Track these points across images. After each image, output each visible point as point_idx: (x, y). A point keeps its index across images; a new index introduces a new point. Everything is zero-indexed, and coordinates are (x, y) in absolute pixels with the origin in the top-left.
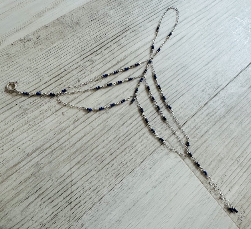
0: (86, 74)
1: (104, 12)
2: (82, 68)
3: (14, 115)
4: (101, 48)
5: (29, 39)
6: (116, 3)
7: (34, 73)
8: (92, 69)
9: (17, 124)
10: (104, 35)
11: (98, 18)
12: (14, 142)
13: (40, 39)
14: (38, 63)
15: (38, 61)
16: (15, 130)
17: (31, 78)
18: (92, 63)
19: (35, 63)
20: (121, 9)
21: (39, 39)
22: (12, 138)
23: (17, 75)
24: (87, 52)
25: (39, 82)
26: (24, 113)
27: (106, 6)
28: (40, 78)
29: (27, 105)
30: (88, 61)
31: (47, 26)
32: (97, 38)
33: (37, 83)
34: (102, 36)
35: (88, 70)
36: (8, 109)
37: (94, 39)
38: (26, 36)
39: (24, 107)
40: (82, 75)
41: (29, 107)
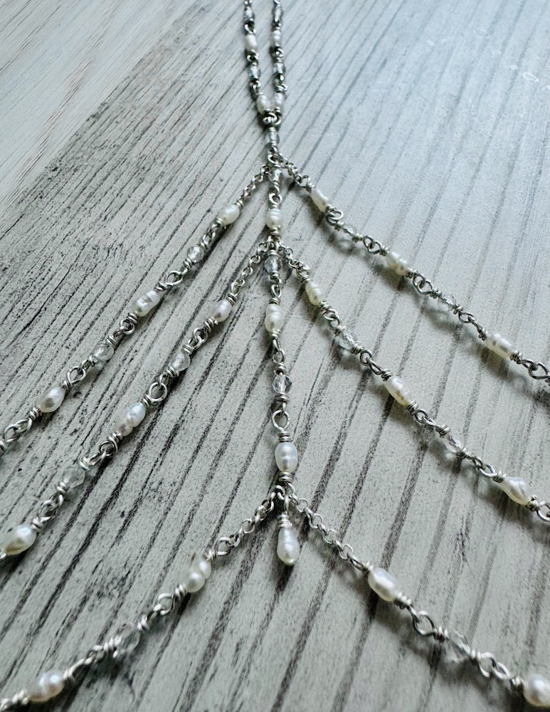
10: (122, 370)
32: (90, 410)
34: (116, 382)
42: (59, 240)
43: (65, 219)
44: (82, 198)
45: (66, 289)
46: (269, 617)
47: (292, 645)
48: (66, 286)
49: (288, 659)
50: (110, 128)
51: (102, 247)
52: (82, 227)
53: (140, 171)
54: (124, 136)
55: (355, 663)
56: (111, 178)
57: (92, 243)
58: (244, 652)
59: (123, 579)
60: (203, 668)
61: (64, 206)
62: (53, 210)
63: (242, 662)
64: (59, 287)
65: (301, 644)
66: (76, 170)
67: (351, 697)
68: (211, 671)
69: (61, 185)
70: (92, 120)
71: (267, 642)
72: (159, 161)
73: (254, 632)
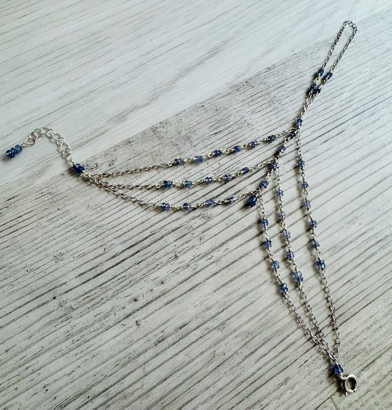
0: (190, 244)
1: (239, 118)
2: (186, 231)
3: (48, 319)
4: (226, 191)
5: (95, 165)
6: (266, 101)
7: (94, 234)
8: (205, 233)
9: (51, 337)
10: (234, 165)
11: (226, 129)
12: (40, 376)
13: (115, 165)
14: (106, 216)
15: (106, 211)
16: (44, 350)
17: (87, 244)
18: (205, 221)
19: (99, 215)
20: (273, 112)
21: (112, 166)
22: (36, 367)
23: (63, 237)
24: (198, 197)
25: (101, 255)
26: (66, 317)
27: (246, 106)
28: (104, 247)
29: (74, 300)
30: (199, 216)
31: (131, 140)
32: (221, 171)
33: (98, 257)
34: (231, 167)
35: (195, 235)
36: (38, 307)
37: (215, 172)
38: (89, 160)
39: (68, 305)
40: (183, 244)
41: (77, 306)
42: (237, 110)
43: (241, 104)
44: (250, 100)
45: (231, 129)
46: (237, 248)
47: (238, 257)
48: (231, 128)
49: (235, 259)
50: (271, 77)
51: (247, 122)
52: (244, 111)
53: (272, 102)
54: (273, 84)
55: (249, 270)
56: (261, 98)
57: (245, 118)
58: (227, 251)
59: (209, 218)
60: (217, 248)
61: (243, 99)
62: (239, 98)
63: (225, 253)
64: (229, 127)
65: (240, 258)
66: (253, 87)
67: (244, 275)
68: (218, 249)
69: (246, 90)
70: (267, 70)
71: (233, 253)
72: (279, 102)
73: (232, 249)
